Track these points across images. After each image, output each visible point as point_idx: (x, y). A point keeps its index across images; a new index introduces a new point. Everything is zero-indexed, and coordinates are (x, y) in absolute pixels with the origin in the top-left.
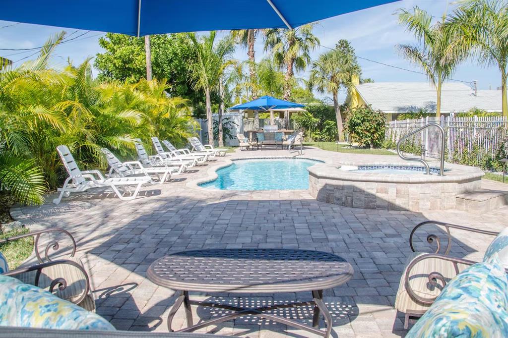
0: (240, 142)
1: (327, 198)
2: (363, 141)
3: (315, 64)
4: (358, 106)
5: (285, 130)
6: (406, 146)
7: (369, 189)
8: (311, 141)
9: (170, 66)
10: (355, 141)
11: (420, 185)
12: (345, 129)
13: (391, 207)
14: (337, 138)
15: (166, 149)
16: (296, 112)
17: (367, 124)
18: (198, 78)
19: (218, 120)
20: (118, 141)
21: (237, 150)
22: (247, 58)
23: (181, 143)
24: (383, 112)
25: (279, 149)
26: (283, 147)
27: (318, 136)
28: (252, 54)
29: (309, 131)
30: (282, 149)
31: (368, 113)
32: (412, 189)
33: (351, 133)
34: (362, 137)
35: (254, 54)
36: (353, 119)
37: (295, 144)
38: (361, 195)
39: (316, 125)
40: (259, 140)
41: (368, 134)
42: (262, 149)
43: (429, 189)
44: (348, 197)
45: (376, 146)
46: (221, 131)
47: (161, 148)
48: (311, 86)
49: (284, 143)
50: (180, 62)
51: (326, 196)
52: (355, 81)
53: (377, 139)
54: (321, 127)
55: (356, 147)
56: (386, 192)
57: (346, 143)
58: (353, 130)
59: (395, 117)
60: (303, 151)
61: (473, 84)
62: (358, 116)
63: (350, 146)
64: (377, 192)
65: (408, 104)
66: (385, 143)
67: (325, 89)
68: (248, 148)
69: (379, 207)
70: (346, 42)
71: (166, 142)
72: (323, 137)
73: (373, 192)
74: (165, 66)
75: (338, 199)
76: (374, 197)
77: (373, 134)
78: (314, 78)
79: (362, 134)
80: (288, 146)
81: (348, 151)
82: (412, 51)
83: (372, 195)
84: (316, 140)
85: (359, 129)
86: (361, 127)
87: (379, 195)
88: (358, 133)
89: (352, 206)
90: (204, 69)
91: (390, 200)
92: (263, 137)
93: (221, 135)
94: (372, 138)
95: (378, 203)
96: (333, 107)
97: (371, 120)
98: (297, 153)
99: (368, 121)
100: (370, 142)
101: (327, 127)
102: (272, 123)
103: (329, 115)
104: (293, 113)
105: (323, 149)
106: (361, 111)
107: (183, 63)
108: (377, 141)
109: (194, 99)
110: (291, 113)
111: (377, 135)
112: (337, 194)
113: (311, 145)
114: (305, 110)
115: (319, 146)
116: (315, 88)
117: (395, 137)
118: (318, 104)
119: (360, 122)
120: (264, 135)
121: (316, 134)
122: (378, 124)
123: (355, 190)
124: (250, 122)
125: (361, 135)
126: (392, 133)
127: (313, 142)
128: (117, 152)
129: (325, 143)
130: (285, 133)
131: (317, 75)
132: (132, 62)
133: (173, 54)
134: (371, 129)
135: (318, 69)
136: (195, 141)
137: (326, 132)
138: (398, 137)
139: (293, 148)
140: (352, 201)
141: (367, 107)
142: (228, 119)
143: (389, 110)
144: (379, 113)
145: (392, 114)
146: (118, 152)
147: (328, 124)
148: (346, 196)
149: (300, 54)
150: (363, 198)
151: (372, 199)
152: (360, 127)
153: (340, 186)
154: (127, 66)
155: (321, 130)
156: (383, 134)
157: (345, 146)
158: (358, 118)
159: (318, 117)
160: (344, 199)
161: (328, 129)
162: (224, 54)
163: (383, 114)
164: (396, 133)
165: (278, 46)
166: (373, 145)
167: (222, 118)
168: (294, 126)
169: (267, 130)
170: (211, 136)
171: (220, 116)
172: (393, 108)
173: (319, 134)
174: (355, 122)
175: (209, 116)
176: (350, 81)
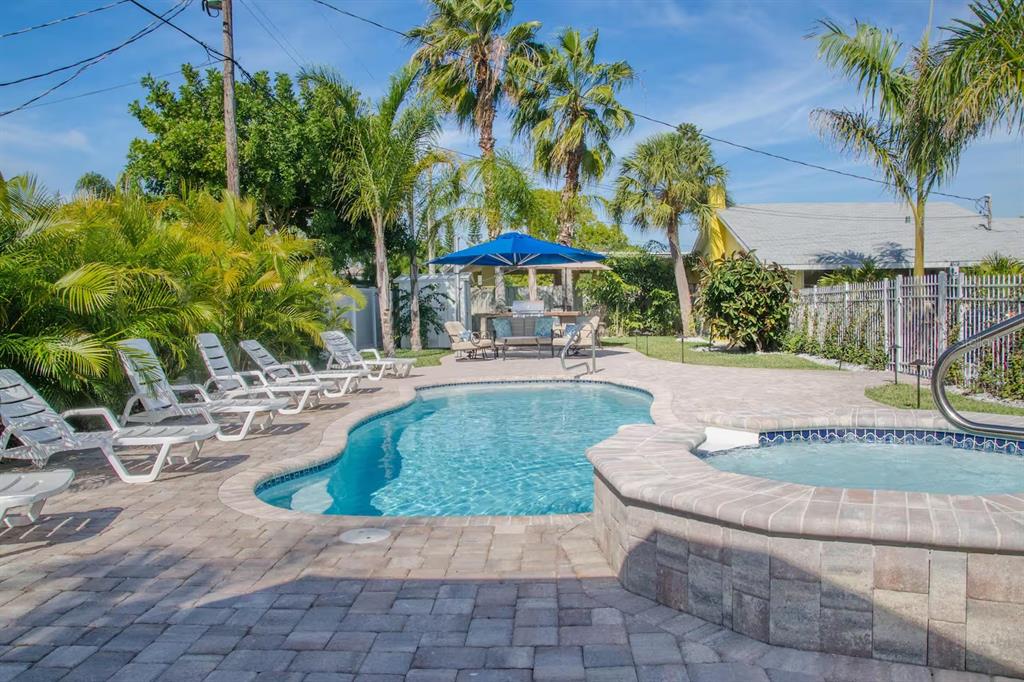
0: (452, 341)
1: (658, 584)
2: (740, 334)
3: (626, 165)
4: (723, 256)
5: (560, 311)
6: (845, 348)
7: (839, 570)
8: (620, 336)
9: (295, 168)
10: (722, 335)
12: (698, 308)
13: (941, 653)
14: (678, 328)
16: (588, 272)
17: (748, 295)
18: (358, 193)
19: (409, 291)
21: (448, 359)
22: (478, 152)
23: (300, 348)
24: (784, 267)
25: (544, 357)
26: (554, 351)
27: (635, 325)
28: (489, 145)
29: (617, 313)
30: (553, 356)
31: (750, 270)
33: (712, 315)
34: (738, 325)
35: (493, 145)
36: (717, 283)
37: (581, 343)
38: (807, 594)
39: (632, 300)
40: (499, 334)
41: (750, 317)
42: (505, 356)
44: (747, 598)
45: (771, 346)
46: (415, 314)
48: (618, 211)
49: (556, 341)
50: (316, 156)
51: (653, 575)
52: (716, 200)
53: (773, 329)
54: (642, 304)
55: (724, 350)
56: (921, 587)
57: (700, 339)
58: (716, 310)
59: (811, 278)
60: (600, 362)
61: (982, 203)
62: (728, 277)
63: (710, 345)
64: (878, 586)
65: (839, 249)
66: (791, 339)
67: (649, 219)
68: (471, 356)
69: (886, 650)
70: (693, 129)
72: (648, 325)
74: (282, 165)
75: (705, 598)
76: (864, 605)
77: (762, 318)
78: (624, 193)
79: (737, 318)
81: (707, 359)
82: (851, 126)
83: (854, 596)
84: (631, 332)
85: (729, 307)
86: (735, 302)
88: (727, 318)
89: (764, 637)
90: (370, 172)
91: (938, 624)
92: (507, 328)
93: (416, 325)
94: (759, 328)
96: (669, 259)
97: (757, 286)
98: (583, 369)
99: (751, 289)
100: (755, 338)
101: (656, 303)
102: (533, 296)
103: (660, 277)
104: (581, 275)
105: (648, 355)
106: (733, 267)
107: (322, 158)
108: (772, 334)
109: (351, 241)
110: (576, 274)
111: (773, 322)
112: (701, 577)
113: (621, 344)
114: (606, 267)
115: (638, 348)
116: (628, 217)
117: (816, 324)
118: (635, 254)
119: (733, 291)
120: (510, 323)
121: (631, 320)
122: (774, 296)
123: (777, 570)
124: (486, 293)
125: (736, 322)
126: (806, 315)
127: (625, 338)
129: (652, 340)
130: (561, 317)
131: (631, 188)
132: (202, 156)
133: (302, 139)
134: (757, 306)
135: (633, 174)
137: (654, 314)
138: (822, 326)
139: (576, 354)
140: (765, 615)
141: (744, 256)
142: (433, 288)
143: (798, 261)
144: (775, 271)
145: (805, 271)
147: (660, 297)
148: (739, 594)
149: (592, 145)
150: (812, 607)
151: (855, 616)
152: (732, 303)
153: (712, 546)
154: (192, 167)
155: (644, 310)
156: (784, 318)
157: (697, 346)
158: (728, 283)
159: (636, 283)
160: (728, 600)
161: (658, 307)
162: (417, 136)
163: (784, 272)
164: (817, 315)
165: (543, 126)
166: (764, 343)
167: (420, 285)
168: (584, 302)
169: (521, 313)
170: (387, 328)
171: (414, 282)
172: (806, 259)
173: (639, 320)
174: (721, 292)
175: (383, 280)
176: (705, 201)
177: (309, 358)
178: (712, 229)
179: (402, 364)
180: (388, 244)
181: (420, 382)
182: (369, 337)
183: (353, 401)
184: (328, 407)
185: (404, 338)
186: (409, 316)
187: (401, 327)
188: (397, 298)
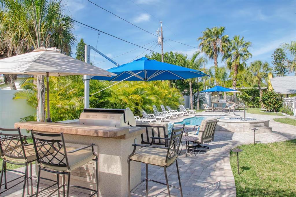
0: (205, 108)
2: (269, 108)
3: (248, 68)
5: (230, 102)
11: (235, 123)
13: (226, 130)
14: (259, 106)
15: (166, 110)
19: (197, 97)
20: (147, 106)
21: (204, 111)
22: (214, 65)
23: (175, 108)
27: (251, 105)
28: (216, 63)
29: (247, 102)
31: (272, 94)
32: (232, 125)
34: (268, 106)
35: (217, 63)
37: (231, 109)
39: (251, 99)
41: (272, 104)
42: (215, 111)
43: (238, 125)
45: (277, 111)
46: (198, 102)
47: (164, 109)
52: (270, 76)
53: (277, 107)
54: (253, 100)
56: (225, 126)
59: (288, 95)
63: (265, 110)
68: (208, 111)
69: (223, 130)
70: (281, 49)
71: (168, 107)
72: (254, 105)
73: (221, 125)
76: (221, 127)
77: (274, 104)
78: (247, 75)
80: (229, 110)
84: (251, 107)
85: (266, 102)
86: (268, 101)
87: (222, 126)
88: (266, 104)
92: (216, 105)
93: (198, 104)
94: (274, 107)
95: (222, 129)
96: (258, 90)
97: (273, 97)
98: (227, 113)
99: (271, 98)
100: (272, 109)
102: (225, 98)
106: (268, 93)
111: (277, 105)
118: (251, 88)
119: (267, 98)
120: (218, 104)
121: (250, 104)
122: (277, 100)
125: (268, 105)
127: (249, 108)
128: (146, 111)
129: (256, 109)
134: (273, 102)
136: (182, 106)
137: (256, 103)
139: (230, 111)
142: (202, 96)
143: (284, 92)
144: (278, 94)
145: (286, 94)
146: (148, 111)
147: (257, 99)
149: (241, 62)
155: (254, 102)
156: (281, 105)
157: (263, 111)
159: (251, 95)
161: (257, 101)
163: (280, 94)
164: (286, 104)
165: (229, 59)
166: (276, 110)
167: (199, 96)
168: (239, 100)
169: (221, 102)
170: (191, 105)
171: (198, 95)
172: (286, 91)
173: (252, 104)
174: (264, 99)
175: (191, 95)
176: (267, 76)
177: (177, 110)
178: (269, 83)
179: (193, 111)
180: (192, 87)
181: (196, 115)
182: (188, 106)
183: (184, 117)
184: (180, 117)
185: (196, 107)
186: (197, 102)
187: (195, 104)
188: (195, 98)
